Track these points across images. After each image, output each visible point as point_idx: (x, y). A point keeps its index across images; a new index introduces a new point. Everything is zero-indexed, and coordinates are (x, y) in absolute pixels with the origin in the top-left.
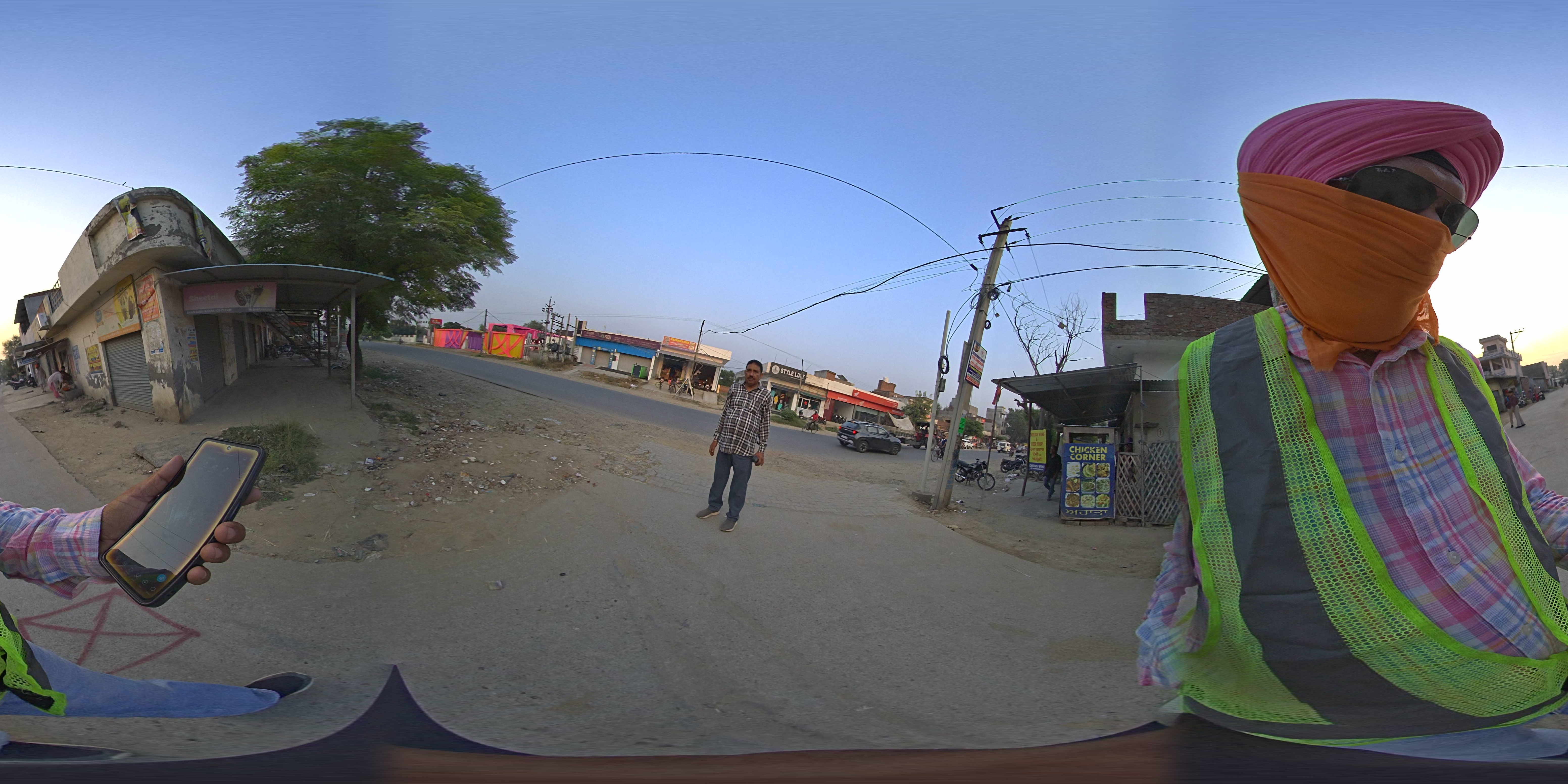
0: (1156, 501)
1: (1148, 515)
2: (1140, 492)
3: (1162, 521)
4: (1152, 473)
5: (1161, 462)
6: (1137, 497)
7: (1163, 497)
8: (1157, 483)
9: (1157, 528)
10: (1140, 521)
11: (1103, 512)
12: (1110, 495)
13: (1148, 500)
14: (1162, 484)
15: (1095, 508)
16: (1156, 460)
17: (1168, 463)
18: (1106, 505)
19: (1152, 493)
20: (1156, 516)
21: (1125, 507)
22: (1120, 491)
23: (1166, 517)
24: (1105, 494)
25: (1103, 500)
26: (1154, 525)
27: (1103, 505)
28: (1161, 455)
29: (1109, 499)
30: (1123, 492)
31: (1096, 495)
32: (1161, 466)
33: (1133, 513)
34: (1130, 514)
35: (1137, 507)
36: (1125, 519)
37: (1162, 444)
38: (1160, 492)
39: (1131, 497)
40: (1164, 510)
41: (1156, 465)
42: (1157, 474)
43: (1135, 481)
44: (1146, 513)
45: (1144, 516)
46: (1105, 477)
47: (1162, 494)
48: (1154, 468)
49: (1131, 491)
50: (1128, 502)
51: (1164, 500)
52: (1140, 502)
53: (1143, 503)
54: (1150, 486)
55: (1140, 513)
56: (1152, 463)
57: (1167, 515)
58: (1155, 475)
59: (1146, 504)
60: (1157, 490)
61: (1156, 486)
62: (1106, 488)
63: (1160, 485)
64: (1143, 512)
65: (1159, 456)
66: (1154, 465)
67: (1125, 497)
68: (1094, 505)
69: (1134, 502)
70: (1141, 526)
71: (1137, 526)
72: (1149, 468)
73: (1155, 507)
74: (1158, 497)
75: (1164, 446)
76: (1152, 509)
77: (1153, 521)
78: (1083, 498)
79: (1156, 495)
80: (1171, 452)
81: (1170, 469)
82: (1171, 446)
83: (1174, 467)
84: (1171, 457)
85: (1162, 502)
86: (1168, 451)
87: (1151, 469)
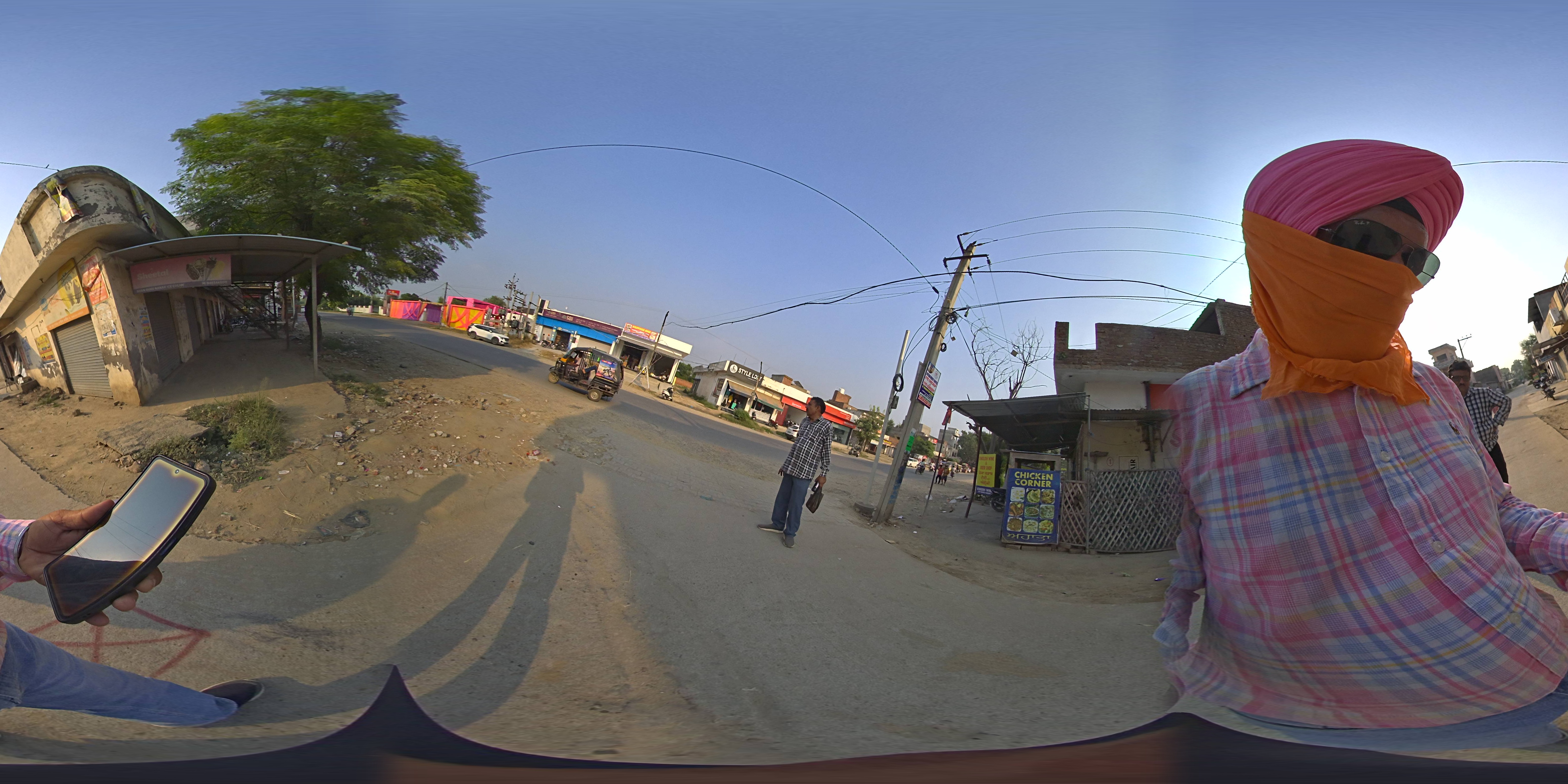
0: (1101, 529)
1: (1093, 543)
2: (1085, 520)
3: (1107, 549)
4: (1098, 502)
5: (1108, 490)
6: (1082, 525)
7: (1109, 525)
8: (1103, 512)
9: (1103, 556)
10: (1084, 548)
11: (1046, 538)
12: (1054, 521)
13: (1093, 528)
14: (1109, 512)
15: (1038, 533)
16: (1102, 489)
17: (1114, 492)
18: (1049, 531)
19: (1098, 521)
20: (1102, 543)
21: (1069, 534)
22: (1065, 518)
23: (1112, 545)
24: (1049, 520)
25: (1046, 526)
26: (1099, 553)
27: (1046, 531)
28: (1108, 484)
29: (1052, 525)
30: (1068, 519)
31: (1040, 521)
32: (1108, 495)
33: (1078, 541)
34: (1075, 541)
35: (1081, 535)
36: (1069, 546)
37: (1109, 473)
38: (1106, 520)
39: (1076, 524)
40: (1110, 539)
41: (1102, 493)
42: (1104, 502)
43: (1080, 508)
44: (1091, 540)
45: (1088, 543)
46: (1050, 504)
47: (1108, 522)
48: (1101, 496)
49: (1076, 518)
50: (1072, 530)
51: (1110, 528)
52: (1085, 530)
53: (1088, 531)
54: (1096, 514)
55: (1084, 540)
56: (1098, 492)
57: (1113, 543)
58: (1101, 503)
59: (1091, 532)
60: (1103, 518)
61: (1102, 514)
62: (1050, 514)
63: (1106, 513)
64: (1088, 539)
65: (1105, 484)
66: (1100, 493)
67: (1070, 524)
68: (1037, 530)
69: (1079, 530)
70: (1085, 553)
71: (1081, 553)
72: (1095, 496)
73: (1101, 535)
74: (1104, 525)
75: (1111, 475)
76: (1097, 536)
77: (1099, 548)
78: (1026, 523)
79: (1102, 523)
80: (1118, 481)
81: (1117, 497)
82: (1118, 475)
83: (1120, 496)
84: (1118, 485)
85: (1107, 530)
86: (1115, 480)
87: (1098, 497)
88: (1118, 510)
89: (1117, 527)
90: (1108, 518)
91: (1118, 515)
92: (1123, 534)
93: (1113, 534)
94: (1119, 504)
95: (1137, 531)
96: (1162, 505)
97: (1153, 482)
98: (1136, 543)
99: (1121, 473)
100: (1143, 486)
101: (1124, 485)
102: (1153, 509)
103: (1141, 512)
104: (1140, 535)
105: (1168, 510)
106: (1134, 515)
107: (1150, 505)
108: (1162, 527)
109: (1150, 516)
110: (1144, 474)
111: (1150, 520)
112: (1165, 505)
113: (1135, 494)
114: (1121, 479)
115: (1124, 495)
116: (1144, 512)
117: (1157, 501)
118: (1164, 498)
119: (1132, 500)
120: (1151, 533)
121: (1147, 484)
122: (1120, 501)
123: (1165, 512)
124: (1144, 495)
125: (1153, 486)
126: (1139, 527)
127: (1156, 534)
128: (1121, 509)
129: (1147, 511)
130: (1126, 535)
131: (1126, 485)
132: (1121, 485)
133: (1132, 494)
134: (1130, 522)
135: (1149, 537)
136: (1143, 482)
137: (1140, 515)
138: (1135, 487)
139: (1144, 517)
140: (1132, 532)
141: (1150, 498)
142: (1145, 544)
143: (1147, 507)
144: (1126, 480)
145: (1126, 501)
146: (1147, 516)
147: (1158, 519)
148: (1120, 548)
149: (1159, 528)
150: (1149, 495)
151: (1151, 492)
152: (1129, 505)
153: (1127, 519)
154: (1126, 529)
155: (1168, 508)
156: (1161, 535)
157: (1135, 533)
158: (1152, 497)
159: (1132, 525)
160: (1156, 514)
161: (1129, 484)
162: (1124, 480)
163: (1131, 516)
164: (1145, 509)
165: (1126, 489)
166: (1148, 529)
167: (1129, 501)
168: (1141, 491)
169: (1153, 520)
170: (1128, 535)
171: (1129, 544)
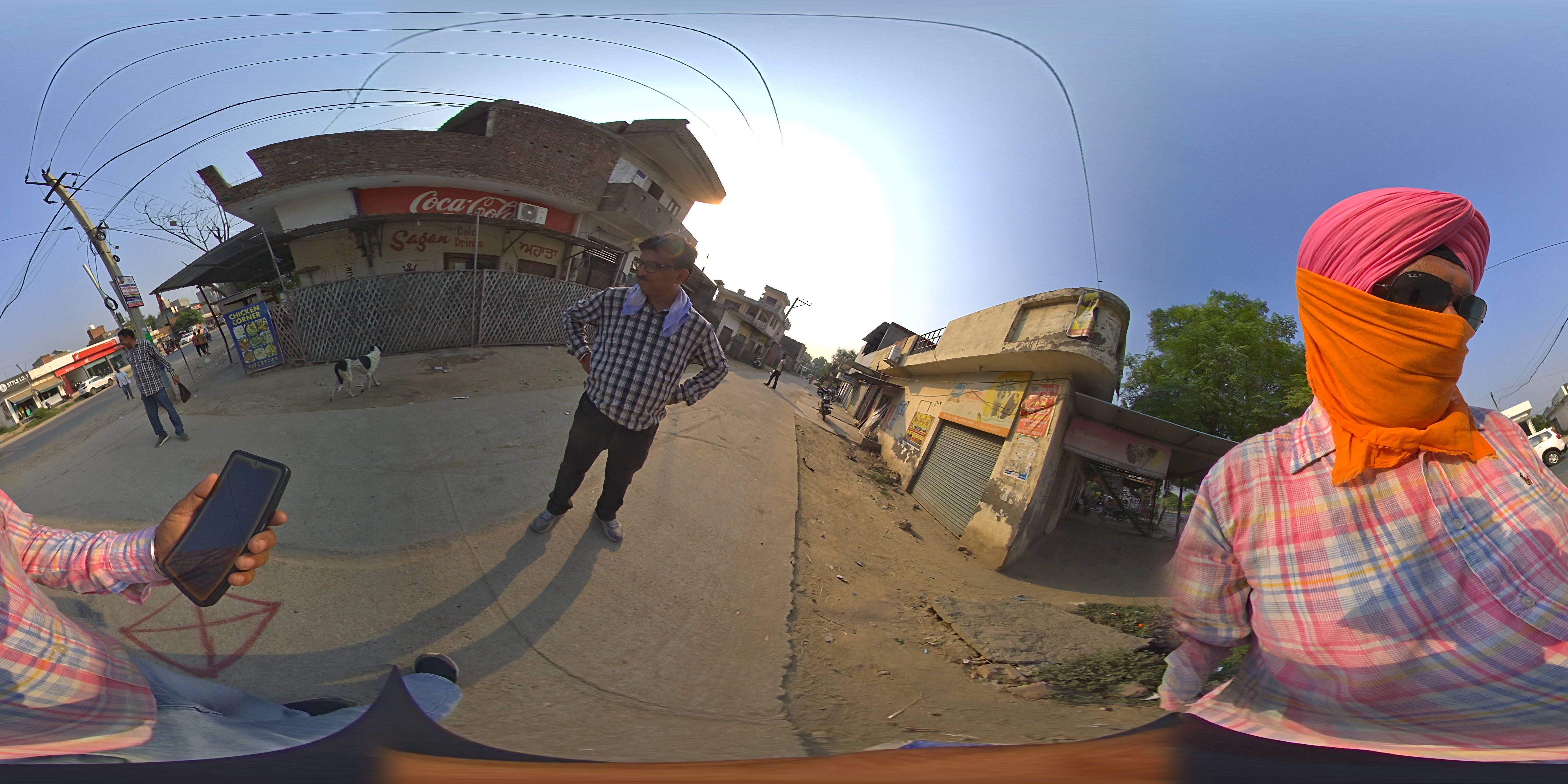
0: (311, 342)
1: (308, 355)
3: (318, 358)
4: (301, 318)
7: (315, 338)
9: (316, 366)
10: (303, 361)
11: (275, 360)
12: (275, 344)
13: (305, 342)
15: (268, 358)
17: (313, 307)
18: (275, 353)
19: (306, 335)
20: (314, 354)
21: (290, 352)
22: (282, 338)
23: (322, 355)
24: (271, 344)
25: (272, 350)
26: (315, 363)
27: (273, 354)
28: (306, 300)
29: (275, 348)
30: (284, 339)
33: (297, 356)
34: (295, 356)
36: (292, 362)
38: (312, 333)
39: (292, 342)
40: (319, 349)
41: (303, 310)
42: (306, 318)
43: (291, 327)
44: (306, 353)
45: (305, 356)
46: (266, 330)
47: (314, 335)
48: (302, 313)
49: (291, 336)
50: (291, 347)
55: (302, 354)
56: (299, 309)
57: (323, 353)
58: (304, 318)
60: (309, 332)
61: (308, 328)
62: (270, 339)
63: (311, 327)
65: (303, 301)
66: (301, 310)
67: (288, 343)
68: (266, 355)
71: (302, 366)
72: (298, 313)
74: (312, 338)
76: (310, 349)
77: (312, 359)
78: (256, 352)
79: (309, 337)
80: (313, 296)
81: (316, 311)
82: (312, 290)
83: (318, 309)
84: (314, 299)
85: (315, 341)
86: (311, 295)
87: (300, 314)
88: (319, 323)
89: (322, 338)
90: (313, 331)
91: (320, 327)
92: (328, 344)
93: (320, 345)
94: (319, 317)
95: (338, 340)
96: (357, 314)
97: (346, 293)
98: (339, 351)
99: (314, 288)
100: (338, 297)
101: (319, 298)
102: (349, 319)
103: (339, 322)
104: (341, 343)
105: (363, 318)
106: (334, 325)
107: (346, 315)
108: (359, 335)
109: (347, 325)
110: (336, 285)
111: (348, 329)
112: (360, 313)
113: (331, 305)
114: (316, 293)
115: (321, 308)
116: (341, 321)
117: (352, 311)
118: (359, 306)
119: (329, 311)
120: (350, 341)
121: (341, 294)
122: (319, 314)
123: (361, 320)
124: (339, 305)
125: (347, 295)
126: (340, 335)
127: (354, 343)
128: (322, 321)
129: (344, 321)
130: (330, 345)
131: (322, 298)
132: (317, 300)
133: (328, 306)
134: (332, 332)
135: (349, 345)
136: (337, 293)
137: (339, 324)
138: (330, 299)
139: (342, 326)
140: (334, 341)
141: (345, 308)
142: (347, 351)
143: (343, 317)
144: (320, 293)
145: (324, 313)
146: (345, 325)
147: (355, 328)
148: (328, 357)
149: (356, 336)
150: (344, 305)
151: (345, 302)
152: (328, 316)
153: (328, 330)
154: (329, 339)
155: (363, 317)
156: (359, 342)
157: (337, 342)
158: (347, 306)
159: (333, 335)
160: (352, 323)
161: (324, 297)
162: (318, 294)
163: (331, 326)
164: (342, 318)
165: (323, 302)
166: (347, 338)
167: (327, 312)
168: (336, 302)
169: (350, 328)
170: (332, 344)
171: (334, 352)
